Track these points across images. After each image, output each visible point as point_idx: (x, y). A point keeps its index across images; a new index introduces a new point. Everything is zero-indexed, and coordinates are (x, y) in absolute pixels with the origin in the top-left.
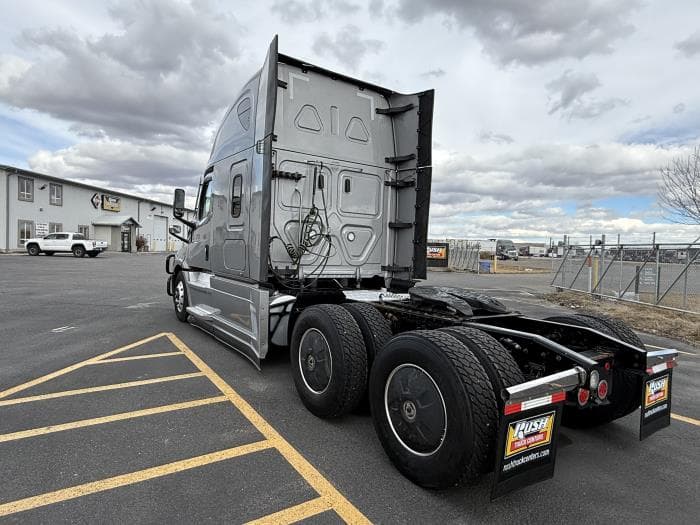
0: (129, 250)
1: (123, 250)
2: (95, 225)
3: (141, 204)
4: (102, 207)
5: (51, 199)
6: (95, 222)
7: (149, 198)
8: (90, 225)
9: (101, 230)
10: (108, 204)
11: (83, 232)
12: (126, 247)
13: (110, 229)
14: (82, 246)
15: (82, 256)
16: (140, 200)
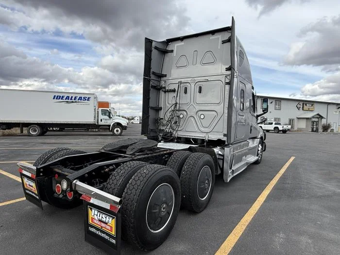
0: (317, 131)
1: (313, 131)
2: (298, 118)
3: (330, 106)
4: (303, 109)
5: (275, 107)
6: (299, 117)
7: (334, 102)
8: (295, 118)
9: (301, 120)
10: (306, 108)
11: (291, 122)
12: (315, 129)
13: (305, 120)
14: (277, 128)
15: (278, 133)
16: (329, 104)
